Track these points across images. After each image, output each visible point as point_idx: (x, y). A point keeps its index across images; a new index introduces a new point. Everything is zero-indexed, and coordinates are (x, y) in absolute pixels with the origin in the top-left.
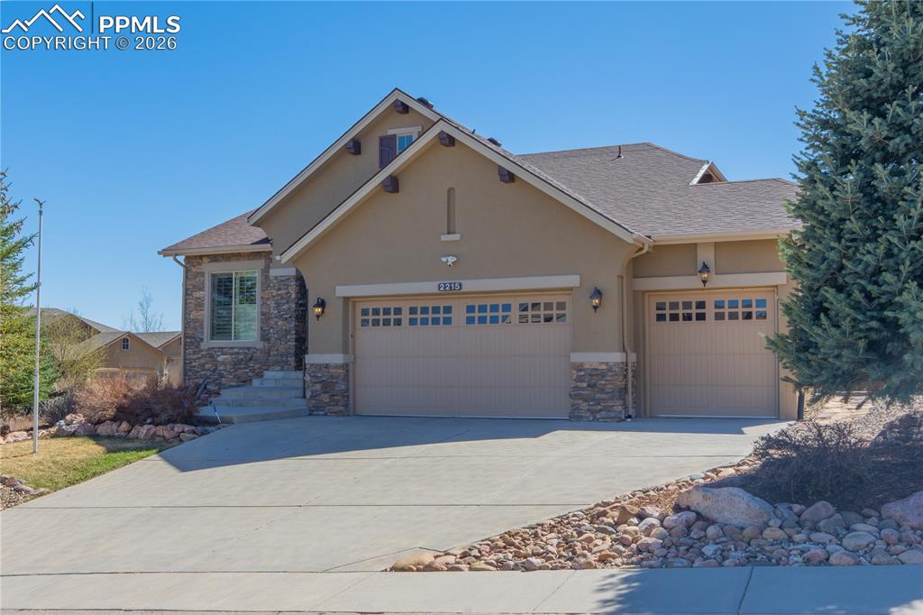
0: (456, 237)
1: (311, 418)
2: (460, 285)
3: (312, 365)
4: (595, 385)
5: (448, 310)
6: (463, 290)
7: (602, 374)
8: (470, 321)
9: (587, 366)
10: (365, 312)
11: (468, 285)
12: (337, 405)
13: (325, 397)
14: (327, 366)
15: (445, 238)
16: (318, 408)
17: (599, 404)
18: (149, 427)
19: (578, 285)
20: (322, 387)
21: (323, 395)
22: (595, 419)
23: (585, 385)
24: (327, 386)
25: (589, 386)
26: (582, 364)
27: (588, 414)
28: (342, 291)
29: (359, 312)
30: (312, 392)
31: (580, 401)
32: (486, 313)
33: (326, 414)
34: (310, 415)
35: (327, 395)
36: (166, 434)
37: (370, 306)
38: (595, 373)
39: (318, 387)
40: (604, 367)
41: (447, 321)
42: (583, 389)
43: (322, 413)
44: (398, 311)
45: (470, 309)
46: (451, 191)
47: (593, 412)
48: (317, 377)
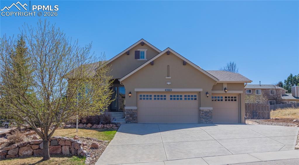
0: (170, 78)
1: (127, 124)
2: (171, 90)
3: (127, 110)
4: (206, 115)
5: (165, 96)
6: (172, 91)
7: (208, 113)
8: (171, 99)
9: (204, 111)
10: (141, 96)
11: (173, 90)
12: (135, 120)
13: (131, 118)
14: (132, 110)
15: (167, 78)
16: (129, 121)
17: (207, 120)
18: (101, 125)
19: (202, 91)
20: (130, 116)
21: (130, 118)
22: (207, 123)
23: (204, 115)
24: (131, 115)
25: (205, 115)
26: (203, 110)
27: (205, 122)
28: (136, 90)
29: (139, 96)
30: (127, 117)
31: (203, 119)
32: (176, 97)
33: (131, 123)
34: (126, 123)
35: (132, 118)
36: (107, 127)
37: (142, 94)
38: (206, 112)
39: (129, 115)
40: (209, 111)
41: (165, 99)
42: (204, 116)
43: (130, 122)
44: (151, 96)
45: (171, 96)
46: (168, 66)
47: (206, 122)
48: (128, 113)
